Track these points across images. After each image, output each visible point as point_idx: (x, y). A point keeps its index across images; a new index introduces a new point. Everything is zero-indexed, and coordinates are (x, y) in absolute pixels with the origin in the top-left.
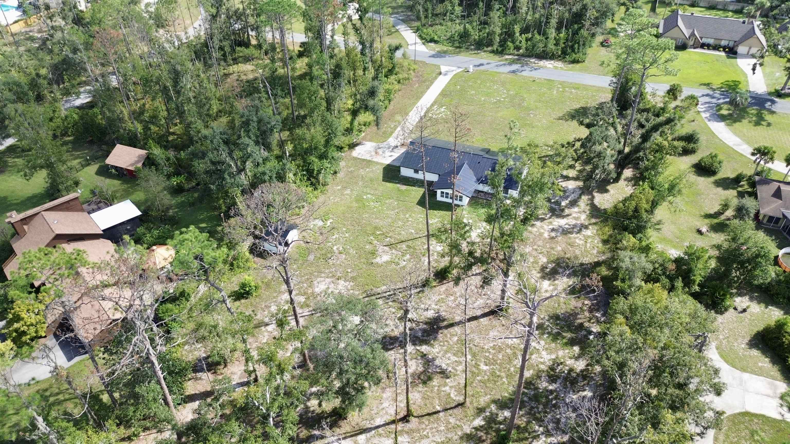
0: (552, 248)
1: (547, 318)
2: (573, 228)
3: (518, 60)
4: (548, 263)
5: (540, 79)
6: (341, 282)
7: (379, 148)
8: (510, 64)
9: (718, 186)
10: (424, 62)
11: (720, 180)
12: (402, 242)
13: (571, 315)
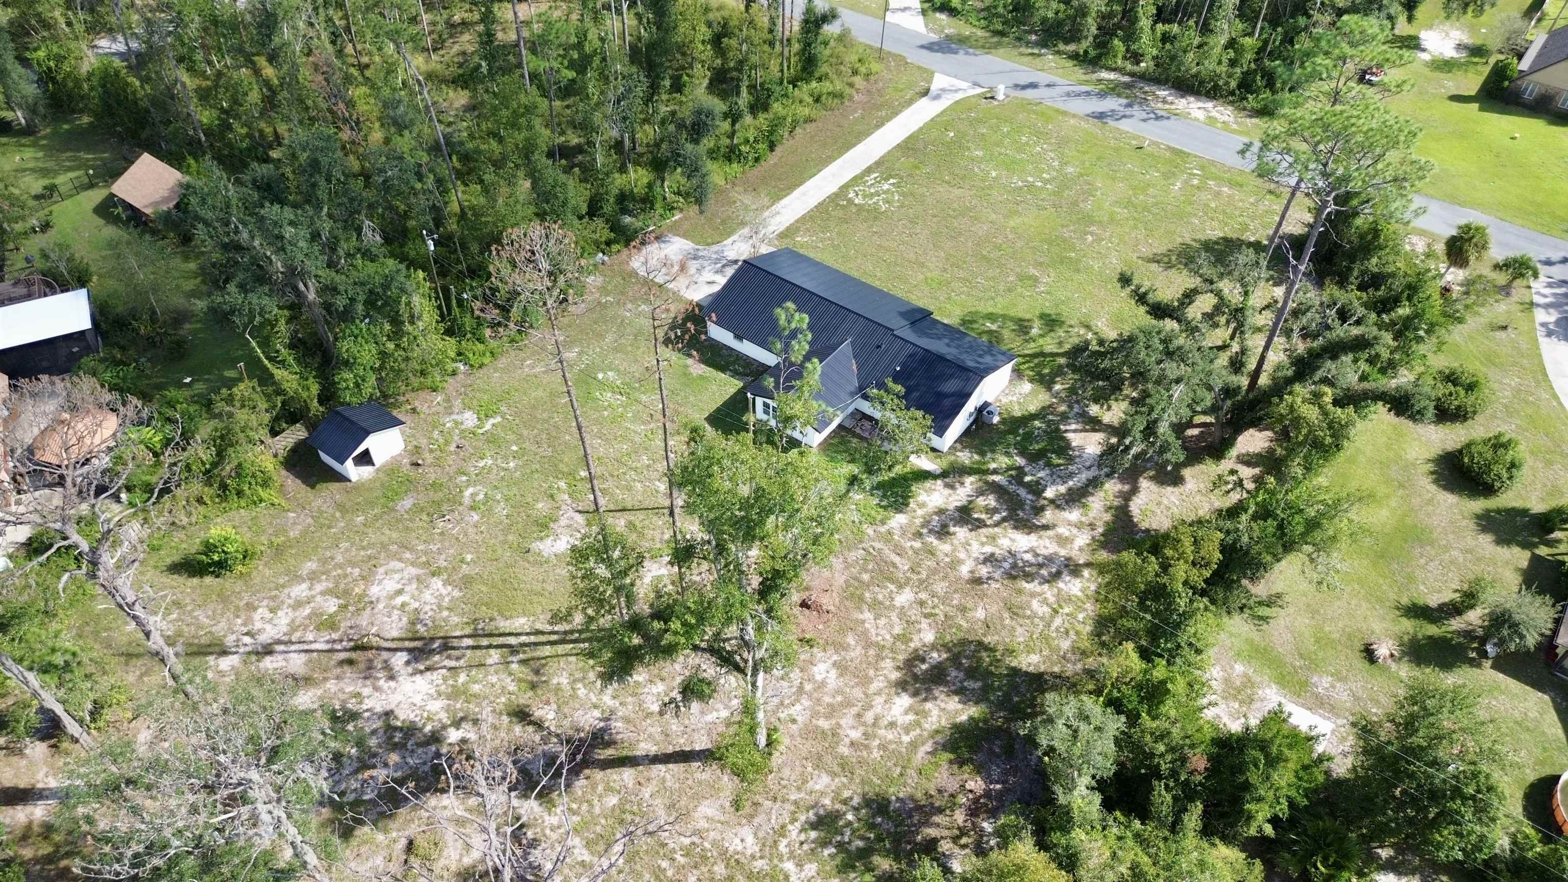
0: (963, 609)
1: (856, 801)
2: (1041, 566)
3: (1128, 86)
4: (933, 647)
5: (1157, 144)
6: (437, 583)
7: (695, 258)
8: (1102, 95)
9: (1484, 529)
10: (903, 59)
11: (1498, 511)
12: (624, 510)
13: (919, 808)
